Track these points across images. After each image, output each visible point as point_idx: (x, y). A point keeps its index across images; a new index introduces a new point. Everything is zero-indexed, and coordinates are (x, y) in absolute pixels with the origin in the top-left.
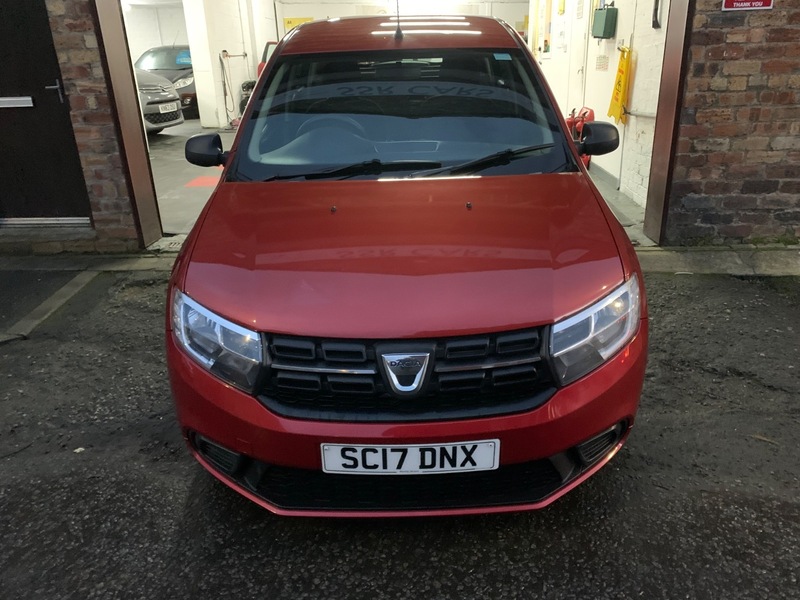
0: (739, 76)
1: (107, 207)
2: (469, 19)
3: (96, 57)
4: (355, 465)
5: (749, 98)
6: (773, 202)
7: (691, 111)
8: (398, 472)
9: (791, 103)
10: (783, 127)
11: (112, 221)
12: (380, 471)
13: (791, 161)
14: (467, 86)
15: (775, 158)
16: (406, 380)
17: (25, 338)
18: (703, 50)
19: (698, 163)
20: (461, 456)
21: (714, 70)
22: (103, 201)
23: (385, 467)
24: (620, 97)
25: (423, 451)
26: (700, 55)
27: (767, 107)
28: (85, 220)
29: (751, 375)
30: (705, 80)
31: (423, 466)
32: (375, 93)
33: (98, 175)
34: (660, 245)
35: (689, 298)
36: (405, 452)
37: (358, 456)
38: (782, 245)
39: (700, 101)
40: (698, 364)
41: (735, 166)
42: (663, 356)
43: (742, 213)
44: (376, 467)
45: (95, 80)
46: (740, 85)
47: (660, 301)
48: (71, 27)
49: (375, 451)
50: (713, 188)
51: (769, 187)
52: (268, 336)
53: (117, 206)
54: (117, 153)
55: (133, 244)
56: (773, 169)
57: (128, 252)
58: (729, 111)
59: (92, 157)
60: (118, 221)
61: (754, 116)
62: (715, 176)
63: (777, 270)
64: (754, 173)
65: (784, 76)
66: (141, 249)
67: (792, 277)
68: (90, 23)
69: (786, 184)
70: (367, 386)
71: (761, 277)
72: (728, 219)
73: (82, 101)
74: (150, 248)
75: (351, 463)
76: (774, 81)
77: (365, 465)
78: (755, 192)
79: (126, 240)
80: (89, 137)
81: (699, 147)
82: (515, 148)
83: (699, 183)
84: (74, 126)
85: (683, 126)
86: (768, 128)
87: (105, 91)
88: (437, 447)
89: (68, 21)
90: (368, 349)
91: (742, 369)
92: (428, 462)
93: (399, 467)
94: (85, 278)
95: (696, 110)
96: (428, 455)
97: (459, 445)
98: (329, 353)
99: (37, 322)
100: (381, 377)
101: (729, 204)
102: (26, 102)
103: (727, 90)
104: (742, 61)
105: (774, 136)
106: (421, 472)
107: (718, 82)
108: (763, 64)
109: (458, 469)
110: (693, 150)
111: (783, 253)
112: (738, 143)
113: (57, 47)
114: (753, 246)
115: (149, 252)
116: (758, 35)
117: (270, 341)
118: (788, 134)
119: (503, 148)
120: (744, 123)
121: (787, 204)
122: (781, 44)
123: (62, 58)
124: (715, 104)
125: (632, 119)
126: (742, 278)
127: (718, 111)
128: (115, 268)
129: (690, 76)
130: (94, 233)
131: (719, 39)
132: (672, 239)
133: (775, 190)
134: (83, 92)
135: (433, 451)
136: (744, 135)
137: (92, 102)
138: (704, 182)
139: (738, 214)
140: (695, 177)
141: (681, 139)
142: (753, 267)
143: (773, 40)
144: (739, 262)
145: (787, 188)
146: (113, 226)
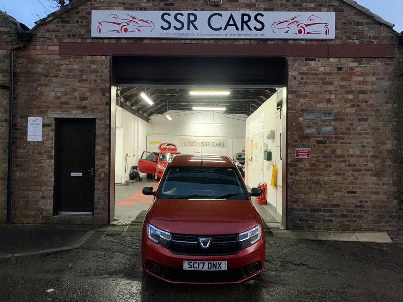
0: (303, 176)
1: (100, 209)
2: (222, 157)
3: (107, 162)
4: (191, 268)
5: (308, 183)
6: (321, 215)
7: (290, 186)
8: (202, 270)
9: (321, 185)
10: (319, 192)
11: (100, 214)
12: (197, 269)
13: (324, 202)
14: (221, 175)
15: (319, 201)
16: (205, 245)
17: (77, 248)
18: (292, 168)
19: (295, 202)
20: (218, 266)
21: (296, 174)
22: (99, 207)
23: (199, 268)
24: (273, 179)
25: (208, 263)
26: (291, 169)
27: (313, 186)
28: (91, 213)
29: (306, 265)
30: (293, 177)
31: (208, 268)
32: (192, 176)
33: (99, 198)
34: (286, 229)
35: (293, 245)
36: (204, 263)
37: (192, 264)
38: (326, 230)
39: (293, 183)
40: (292, 262)
41: (307, 203)
42: (281, 260)
43: (312, 219)
44: (197, 268)
45: (106, 169)
46: (304, 179)
47: (284, 245)
48: (102, 154)
49: (197, 263)
50: (301, 210)
51: (319, 211)
52: (172, 234)
53: (103, 209)
54: (107, 191)
55: (106, 222)
56: (319, 205)
57: (104, 225)
58: (302, 186)
59: (99, 192)
60: (102, 214)
61: (310, 188)
62: (301, 206)
63: (324, 239)
64: (313, 206)
65: (317, 177)
66: (108, 224)
67: (328, 241)
68: (108, 153)
69: (324, 210)
70: (196, 246)
71: (318, 240)
72: (307, 221)
73: (100, 175)
74: (111, 224)
75: (190, 266)
76: (314, 178)
77: (194, 268)
78: (315, 212)
79: (103, 221)
80: (99, 186)
81: (294, 197)
82: (232, 193)
83: (296, 209)
84: (95, 182)
85: (289, 190)
86: (315, 192)
87: (108, 172)
88: (212, 262)
89: (101, 152)
90: (196, 237)
91: (304, 263)
92: (210, 267)
93: (202, 268)
94: (91, 232)
95: (292, 185)
96: (210, 264)
97: (217, 262)
98: (187, 238)
99: (80, 244)
100: (199, 244)
101: (307, 216)
102: (80, 174)
103: (300, 180)
104: (304, 172)
105: (317, 195)
106: (208, 270)
107: (297, 178)
108: (311, 173)
109: (217, 269)
110: (293, 198)
111: (326, 233)
112: (306, 196)
113: (96, 159)
114: (317, 230)
115: (111, 225)
116: (307, 165)
117: (173, 235)
118: (322, 194)
119: (229, 193)
120: (308, 190)
121: (325, 216)
122: (315, 168)
123: (97, 162)
124: (298, 184)
125: (278, 187)
126: (312, 240)
127: (299, 186)
128: (101, 230)
129: (289, 175)
130: (93, 218)
131: (296, 165)
132: (290, 227)
133: (321, 212)
134: (101, 172)
135: (211, 263)
136: (308, 194)
137: (103, 175)
138: (298, 208)
139: (310, 220)
140: (295, 206)
141: (288, 194)
142: (316, 237)
143: (312, 166)
144: (311, 235)
145: (324, 211)
146: (100, 216)
